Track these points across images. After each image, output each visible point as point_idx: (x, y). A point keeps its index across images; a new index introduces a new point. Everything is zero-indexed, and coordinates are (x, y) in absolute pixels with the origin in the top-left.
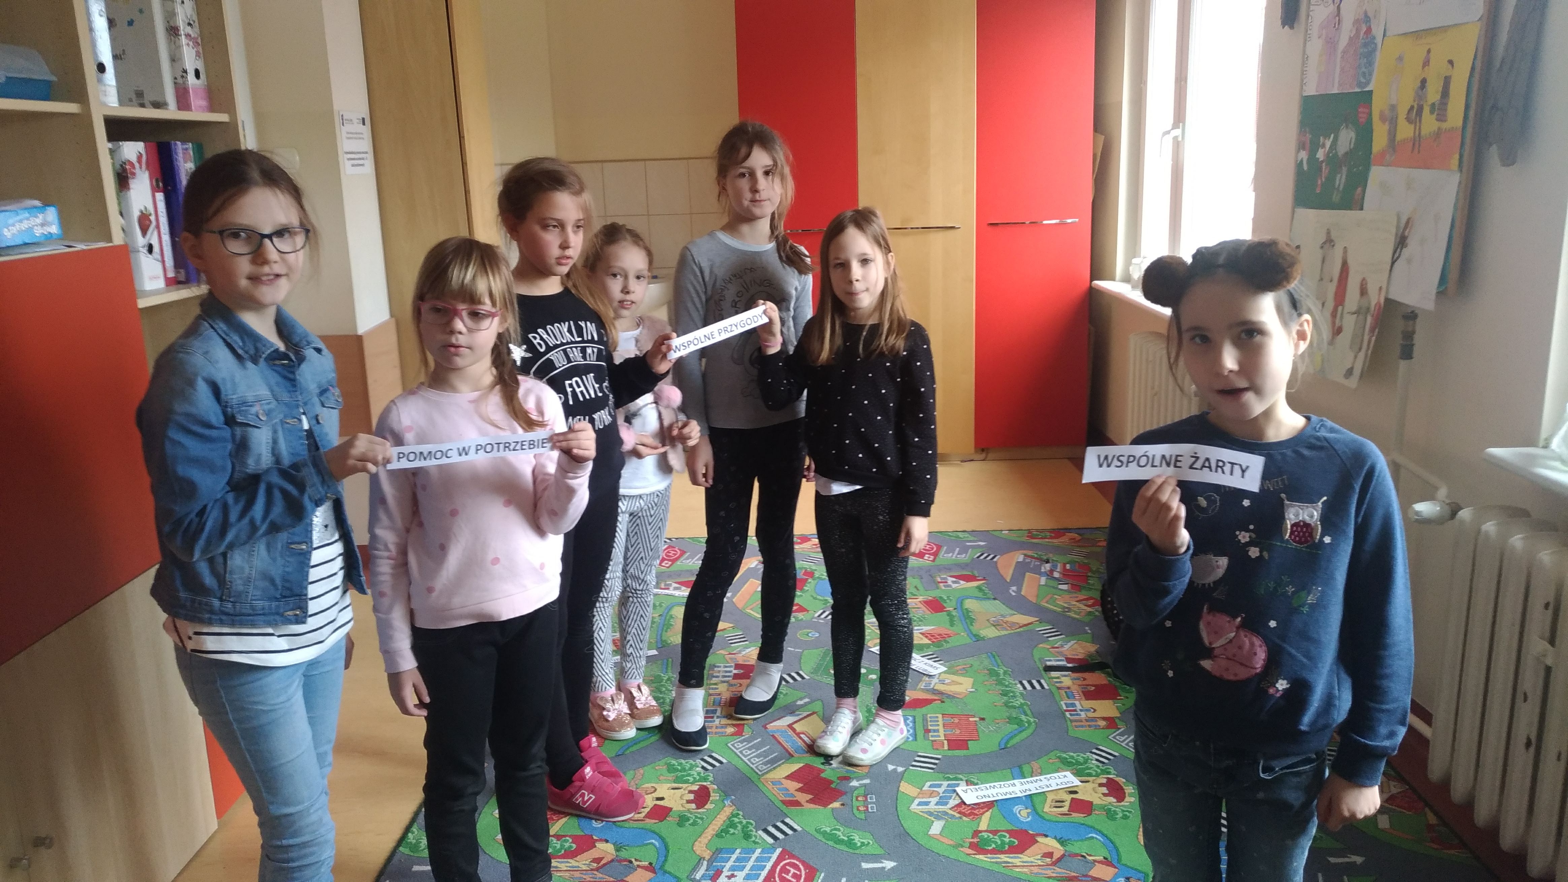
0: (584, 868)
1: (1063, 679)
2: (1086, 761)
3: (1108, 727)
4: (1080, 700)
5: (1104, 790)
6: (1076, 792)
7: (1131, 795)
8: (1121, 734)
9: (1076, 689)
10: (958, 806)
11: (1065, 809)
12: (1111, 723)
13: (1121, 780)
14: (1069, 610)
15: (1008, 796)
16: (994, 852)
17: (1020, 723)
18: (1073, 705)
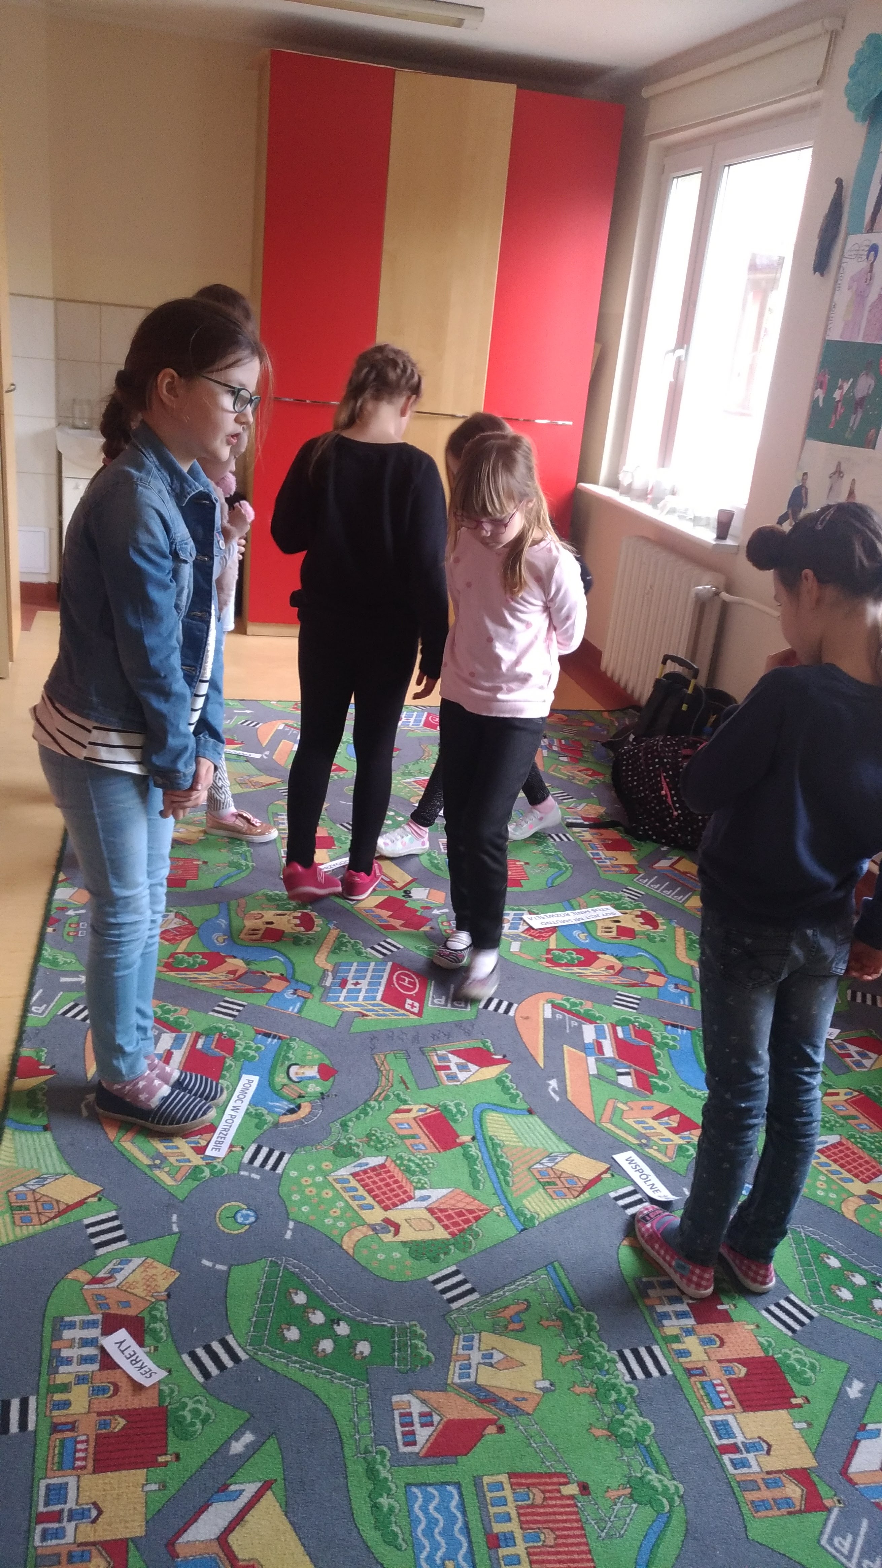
0: (223, 978)
1: (584, 834)
2: (620, 898)
3: (631, 872)
4: (602, 850)
5: (641, 920)
6: (619, 921)
7: (662, 924)
8: (642, 878)
9: (596, 842)
10: (527, 930)
11: (614, 934)
12: (633, 869)
13: (653, 913)
14: (574, 778)
15: (566, 923)
16: (566, 965)
17: (558, 867)
18: (598, 854)
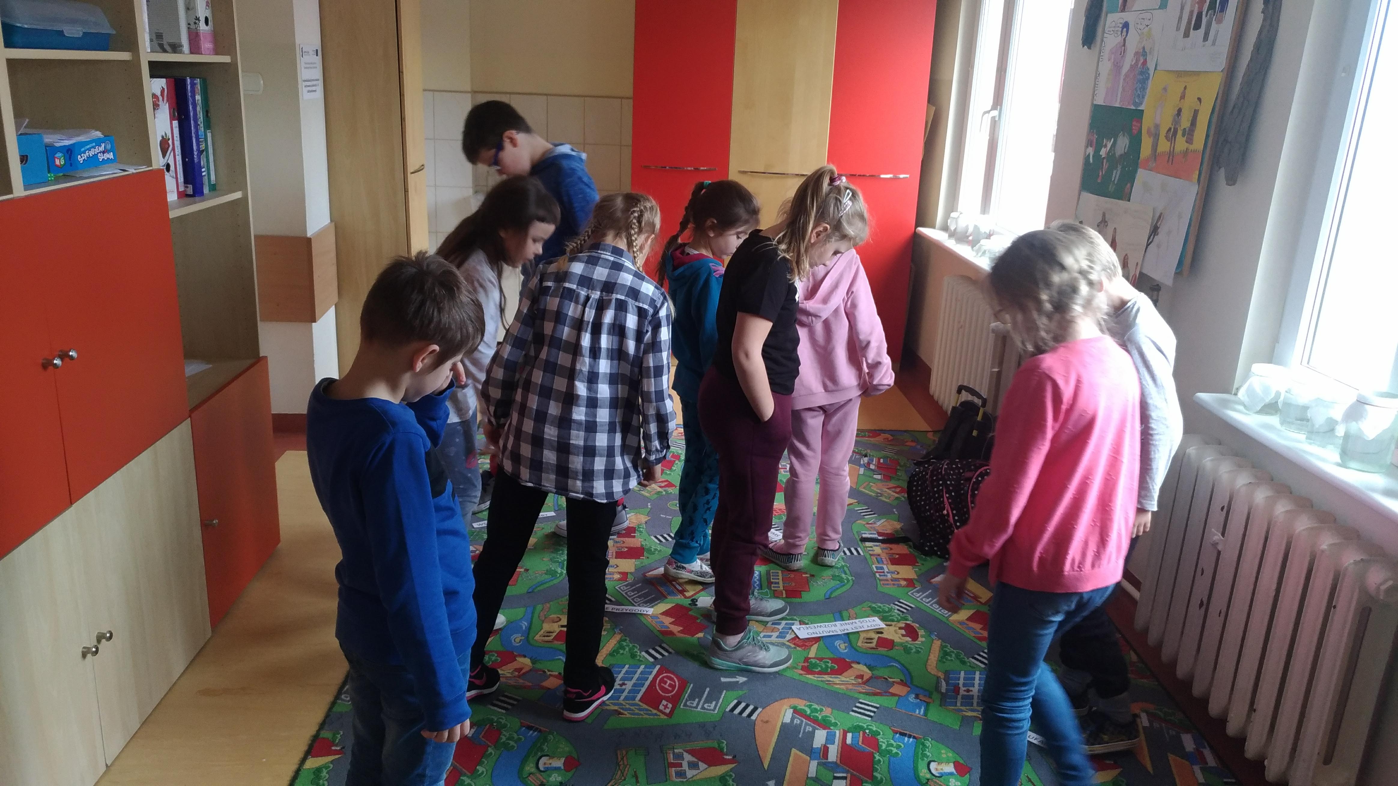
0: (509, 675)
1: (875, 548)
2: (890, 610)
3: (907, 586)
4: (887, 564)
5: (903, 632)
6: (882, 633)
7: (922, 636)
8: (918, 592)
9: (884, 557)
10: (793, 639)
11: (873, 645)
12: (910, 583)
13: (916, 625)
14: (882, 495)
15: (831, 634)
16: (820, 673)
17: (841, 580)
18: (882, 568)
